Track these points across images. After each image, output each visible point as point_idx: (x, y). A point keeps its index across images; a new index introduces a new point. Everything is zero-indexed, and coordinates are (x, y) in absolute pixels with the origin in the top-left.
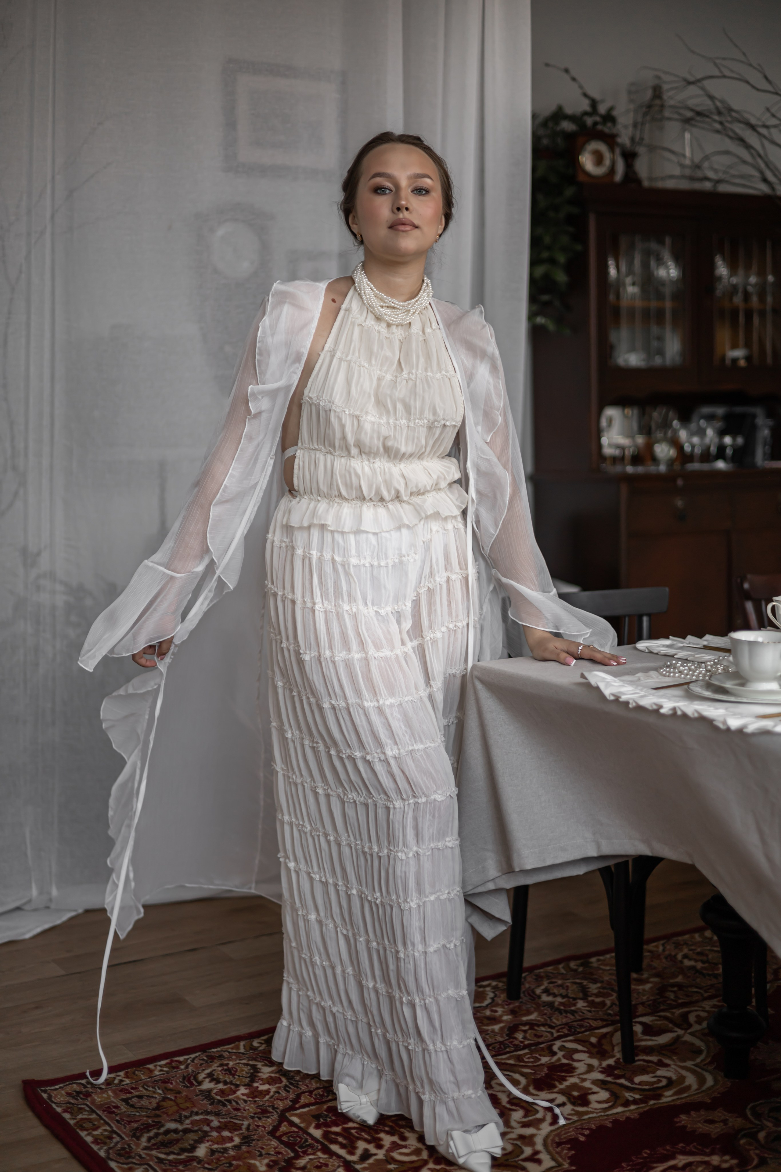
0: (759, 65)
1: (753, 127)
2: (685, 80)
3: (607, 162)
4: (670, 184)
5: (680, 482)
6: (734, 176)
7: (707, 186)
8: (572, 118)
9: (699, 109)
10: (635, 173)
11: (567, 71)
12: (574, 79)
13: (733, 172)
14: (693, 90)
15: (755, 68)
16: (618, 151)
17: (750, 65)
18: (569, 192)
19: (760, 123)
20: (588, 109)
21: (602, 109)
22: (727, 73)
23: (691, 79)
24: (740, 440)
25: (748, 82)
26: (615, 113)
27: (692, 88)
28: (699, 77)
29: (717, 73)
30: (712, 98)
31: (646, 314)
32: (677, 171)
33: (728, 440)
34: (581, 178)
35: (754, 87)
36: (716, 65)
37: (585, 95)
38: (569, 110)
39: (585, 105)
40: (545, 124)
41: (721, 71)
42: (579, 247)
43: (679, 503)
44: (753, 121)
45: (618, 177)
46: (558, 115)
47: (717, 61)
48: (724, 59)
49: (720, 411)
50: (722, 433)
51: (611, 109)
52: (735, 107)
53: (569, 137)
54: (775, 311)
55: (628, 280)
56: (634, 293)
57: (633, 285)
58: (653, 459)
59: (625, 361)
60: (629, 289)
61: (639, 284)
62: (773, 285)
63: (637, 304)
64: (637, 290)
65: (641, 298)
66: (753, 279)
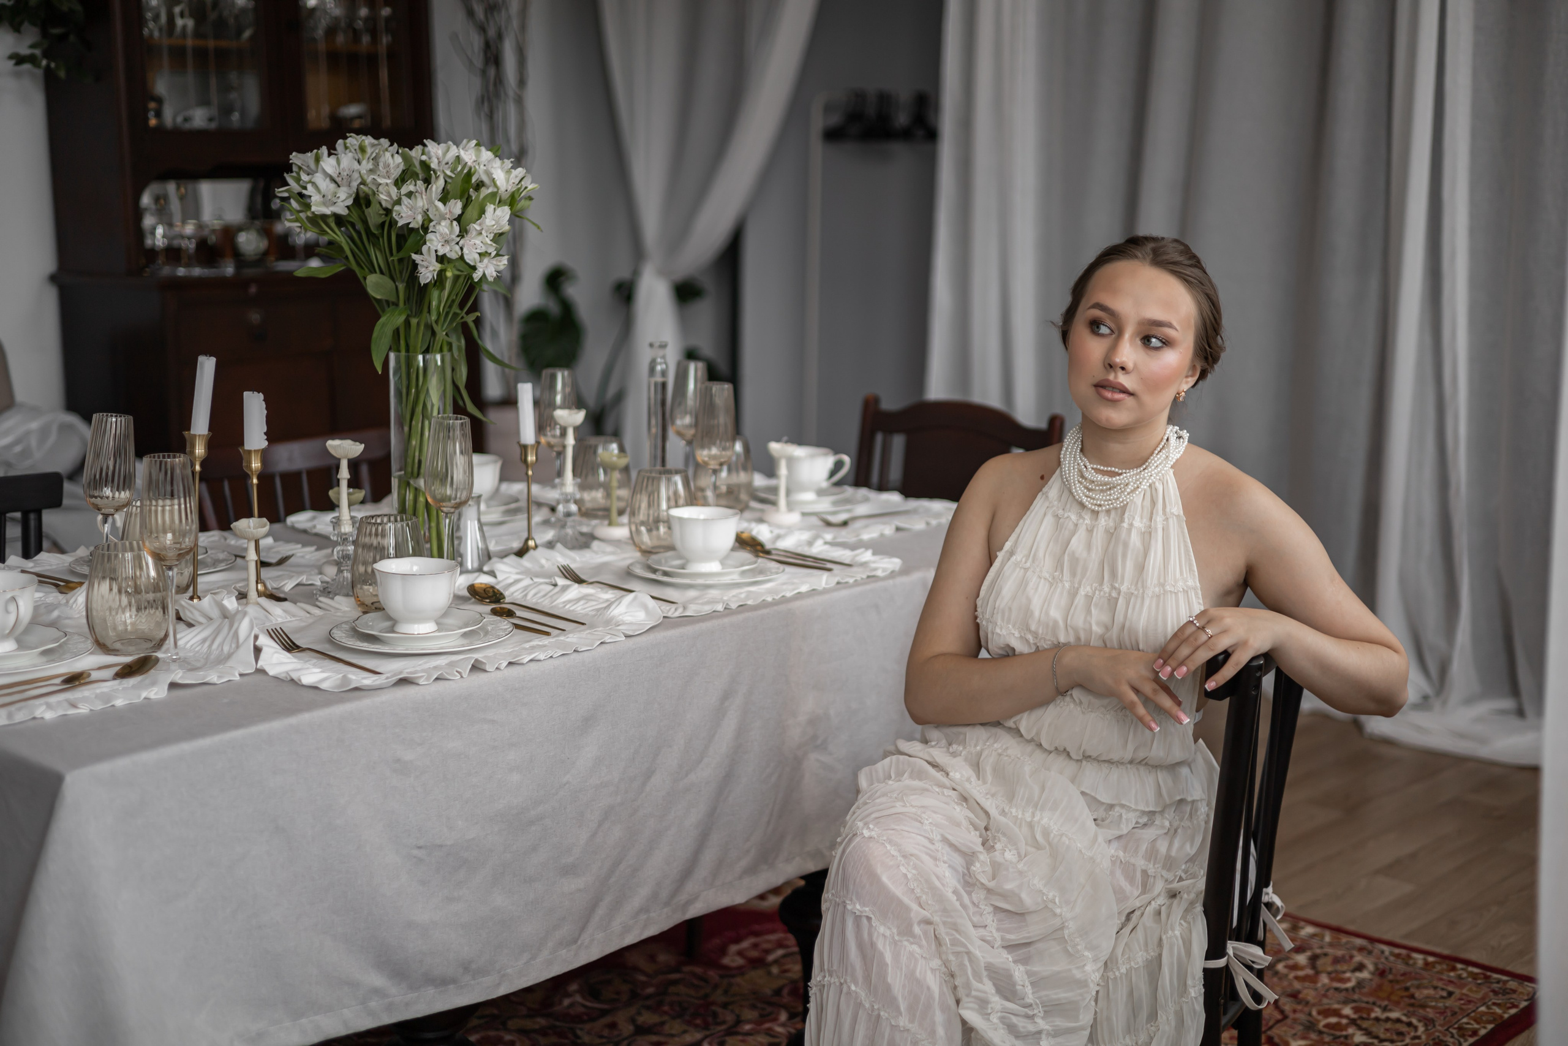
5: (253, 289)
31: (201, 55)
43: (255, 317)
54: (391, 55)
55: (177, 10)
56: (184, 27)
57: (182, 15)
58: (236, 254)
59: (186, 120)
60: (180, 22)
61: (191, 16)
62: (388, 20)
63: (190, 42)
64: (190, 23)
65: (198, 34)
66: (364, 12)
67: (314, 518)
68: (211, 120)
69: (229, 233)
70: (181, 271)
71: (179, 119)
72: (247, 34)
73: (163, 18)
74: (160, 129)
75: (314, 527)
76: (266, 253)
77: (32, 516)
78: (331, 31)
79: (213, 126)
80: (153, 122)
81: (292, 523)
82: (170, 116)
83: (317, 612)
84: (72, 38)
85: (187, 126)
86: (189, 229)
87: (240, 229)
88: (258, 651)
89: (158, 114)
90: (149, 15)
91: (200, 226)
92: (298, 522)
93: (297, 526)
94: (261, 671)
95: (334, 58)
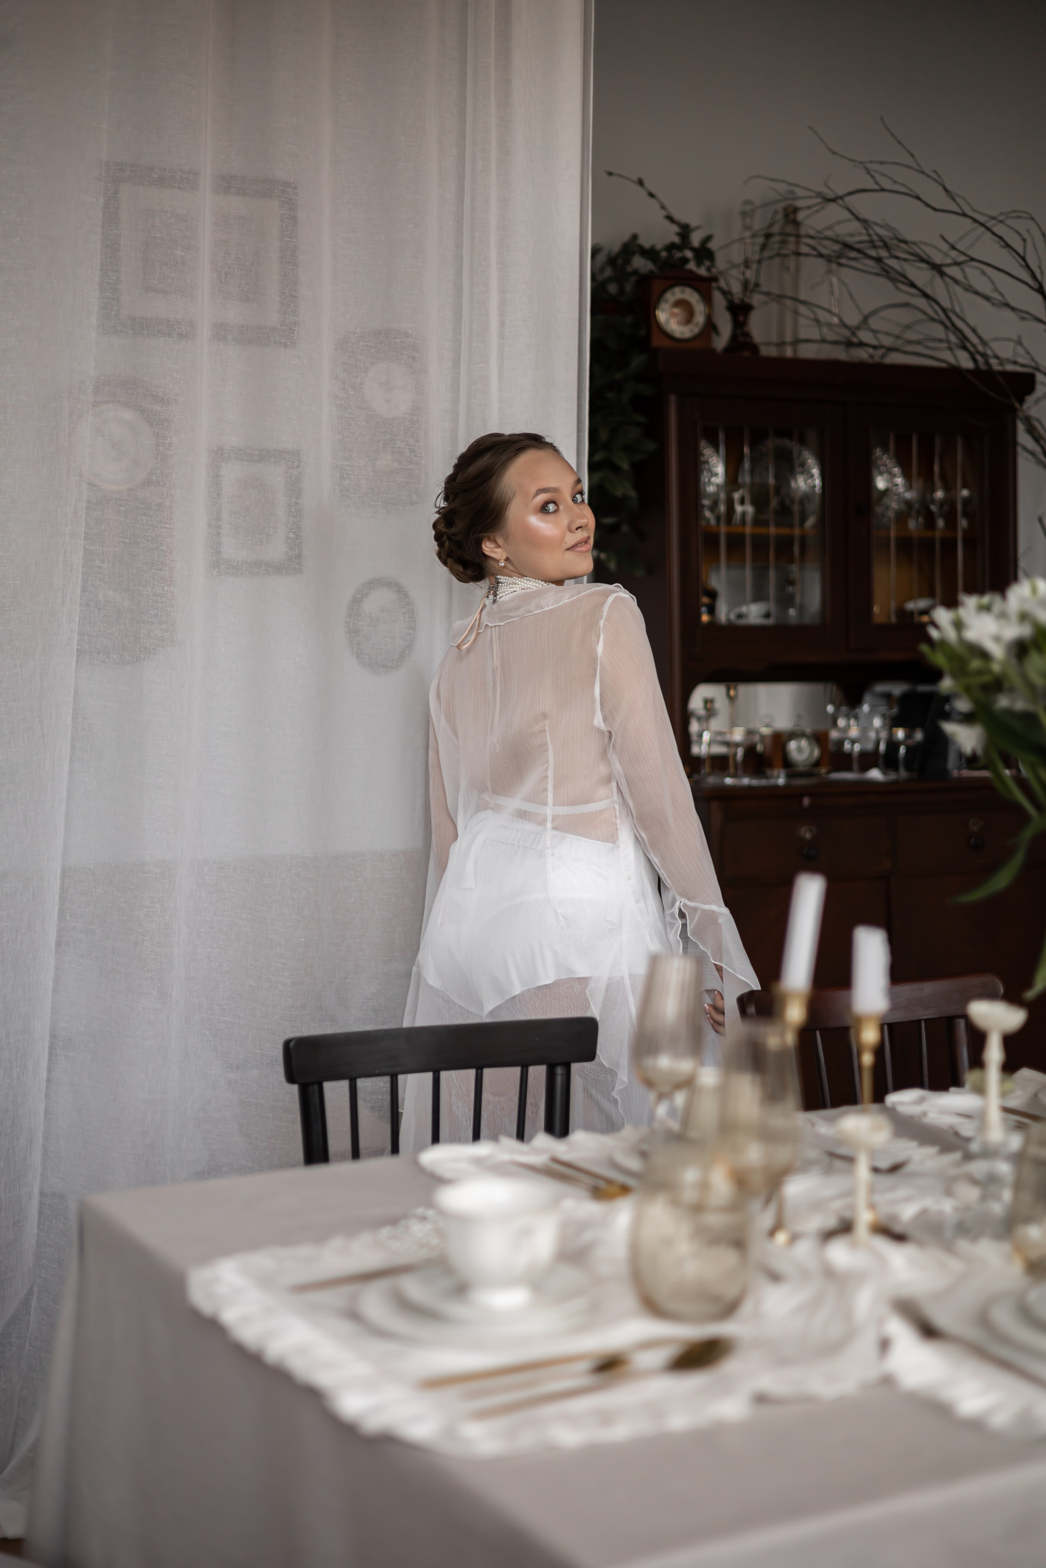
0: (935, 172)
1: (937, 268)
2: (819, 195)
3: (700, 319)
4: (808, 352)
5: (806, 801)
6: (910, 342)
7: (863, 355)
8: (650, 254)
9: (850, 240)
10: (747, 335)
11: (641, 182)
12: (651, 195)
13: (910, 335)
14: (835, 212)
15: (929, 176)
16: (719, 300)
17: (923, 172)
18: (637, 362)
19: (948, 261)
20: (676, 240)
21: (696, 239)
22: (887, 184)
23: (831, 195)
24: (919, 736)
25: (918, 198)
26: (713, 245)
27: (832, 206)
28: (841, 193)
29: (872, 185)
30: (864, 222)
31: (760, 545)
32: (814, 333)
33: (900, 734)
34: (657, 341)
35: (928, 205)
36: (868, 171)
37: (670, 218)
38: (645, 242)
39: (671, 234)
40: (612, 261)
41: (877, 183)
42: (651, 446)
43: (807, 833)
44: (938, 259)
45: (721, 342)
46: (631, 247)
47: (869, 166)
48: (882, 163)
49: (898, 689)
50: (894, 722)
51: (708, 238)
52: (909, 237)
53: (644, 280)
54: (970, 541)
55: (737, 496)
56: (744, 514)
57: (742, 502)
58: (787, 763)
59: (740, 616)
60: (739, 509)
61: (754, 503)
62: (966, 502)
63: (748, 530)
64: (749, 509)
65: (758, 521)
66: (939, 494)
67: (922, 1100)
68: (767, 615)
69: (780, 740)
70: (729, 781)
71: (732, 616)
72: (810, 522)
73: (722, 508)
74: (713, 625)
75: (925, 1114)
76: (817, 764)
77: (559, 1071)
78: (902, 517)
79: (770, 622)
80: (705, 618)
81: (894, 1104)
82: (724, 613)
83: (956, 1265)
84: (625, 528)
85: (743, 622)
86: (738, 735)
87: (793, 735)
88: (885, 1345)
89: (712, 610)
90: (706, 502)
91: (750, 733)
92: (902, 1103)
93: (901, 1109)
94: (888, 1381)
95: (905, 544)
